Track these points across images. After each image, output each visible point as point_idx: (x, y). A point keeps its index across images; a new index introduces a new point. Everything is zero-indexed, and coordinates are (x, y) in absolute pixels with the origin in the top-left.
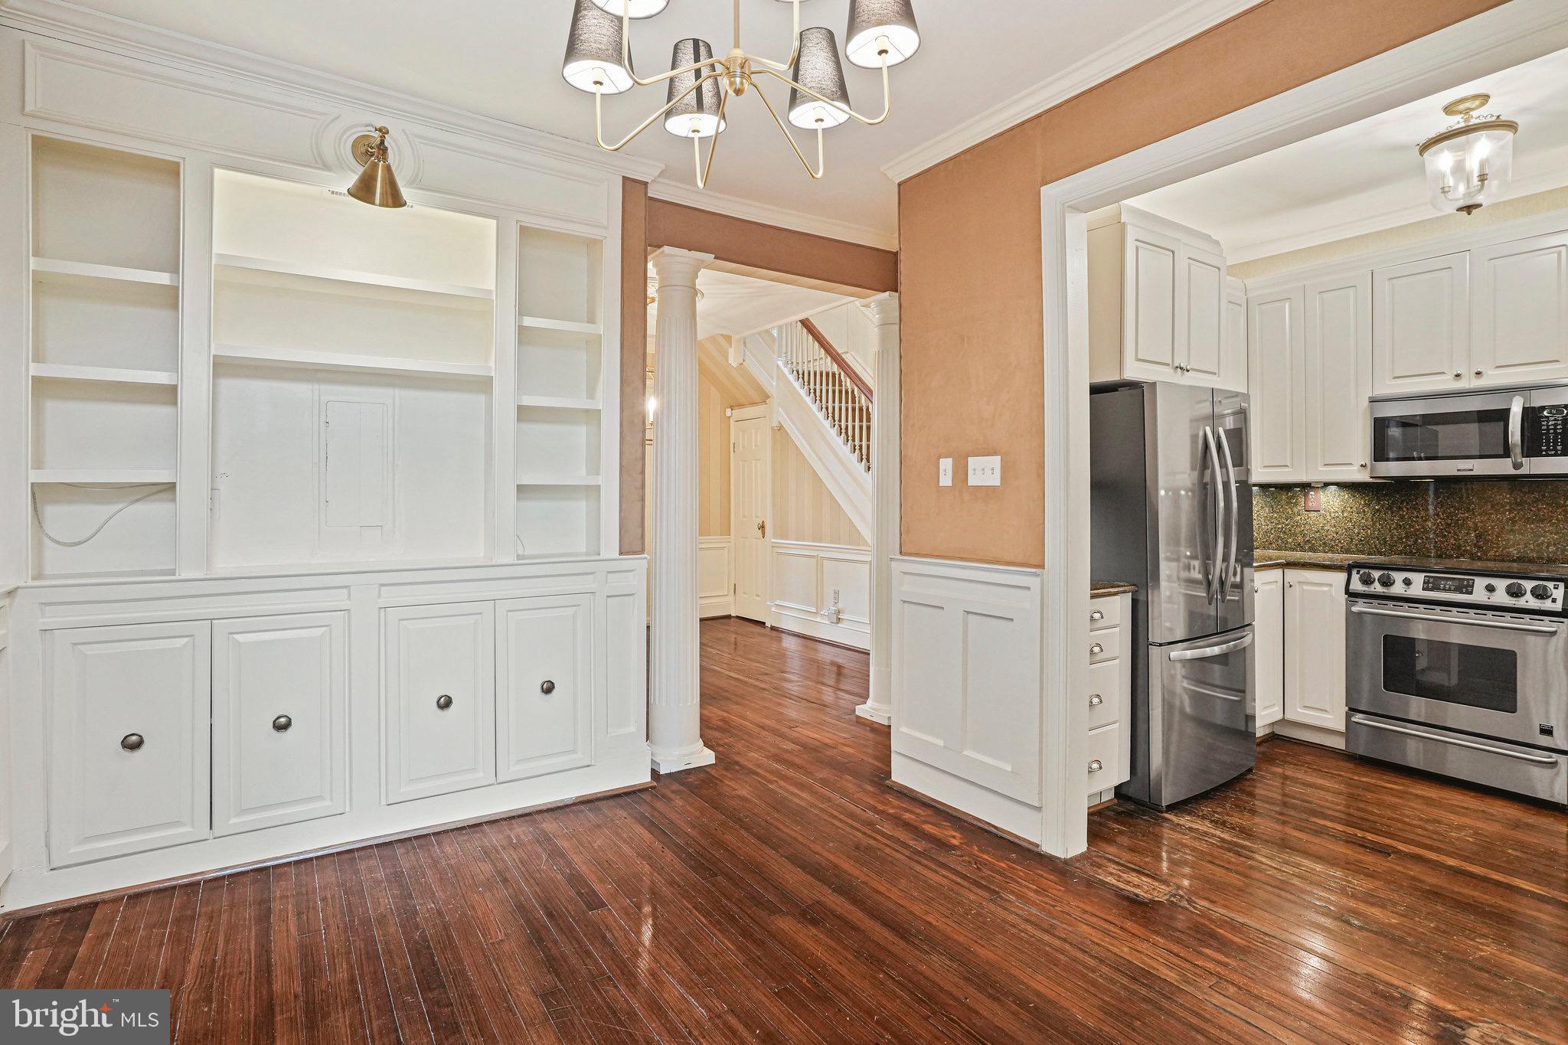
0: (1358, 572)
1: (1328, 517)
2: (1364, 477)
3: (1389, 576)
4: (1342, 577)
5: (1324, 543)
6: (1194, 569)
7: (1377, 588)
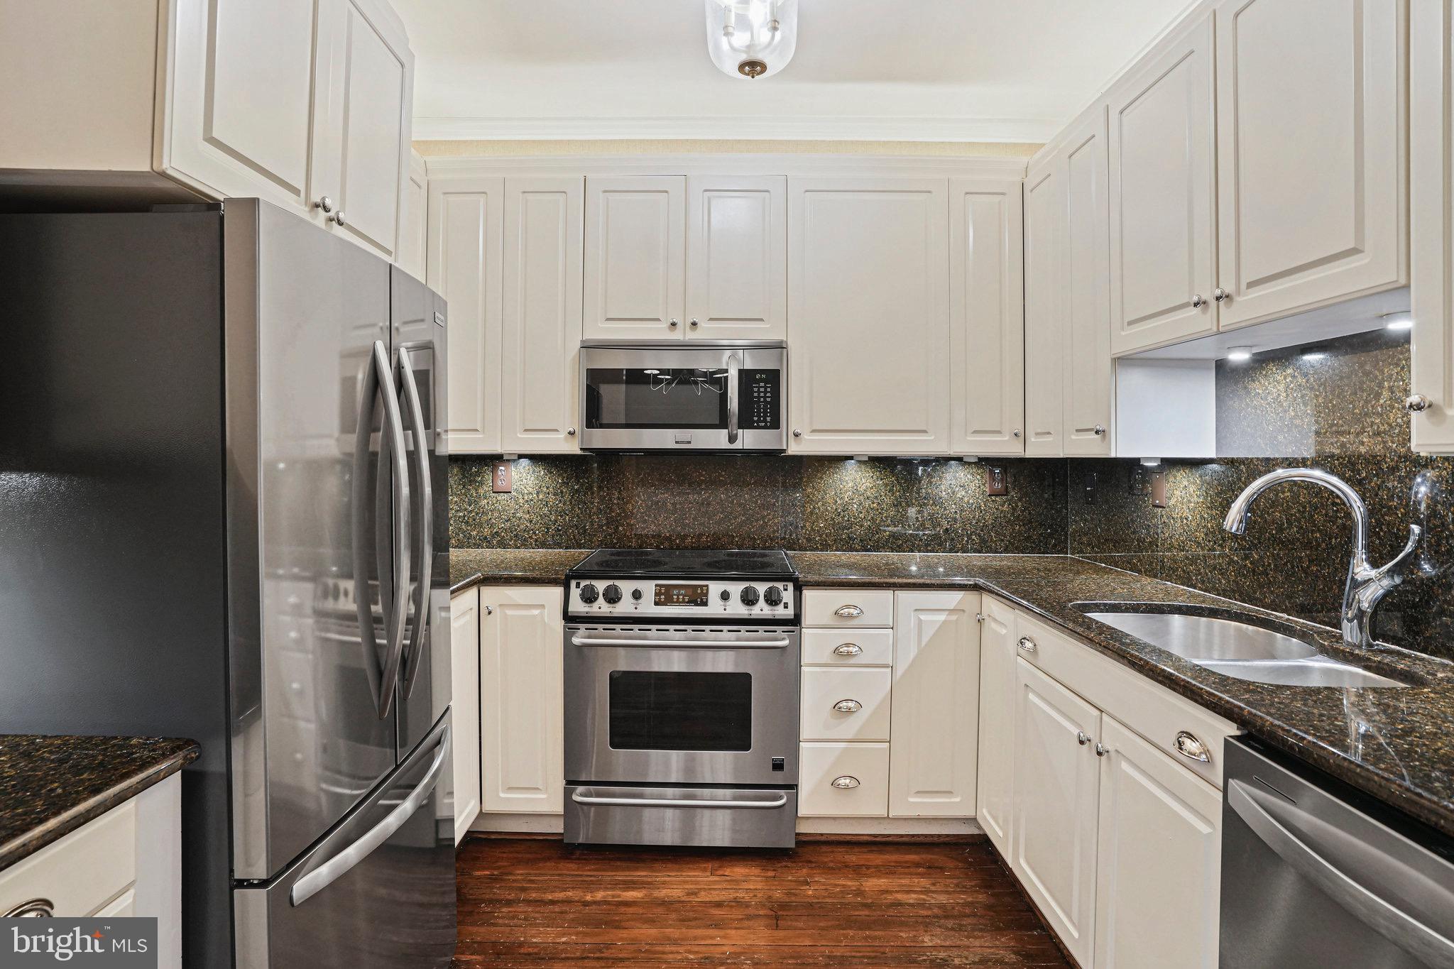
0: (578, 585)
1: (521, 501)
2: (573, 448)
3: (616, 588)
4: (554, 594)
5: (516, 536)
6: (346, 594)
7: (601, 607)
